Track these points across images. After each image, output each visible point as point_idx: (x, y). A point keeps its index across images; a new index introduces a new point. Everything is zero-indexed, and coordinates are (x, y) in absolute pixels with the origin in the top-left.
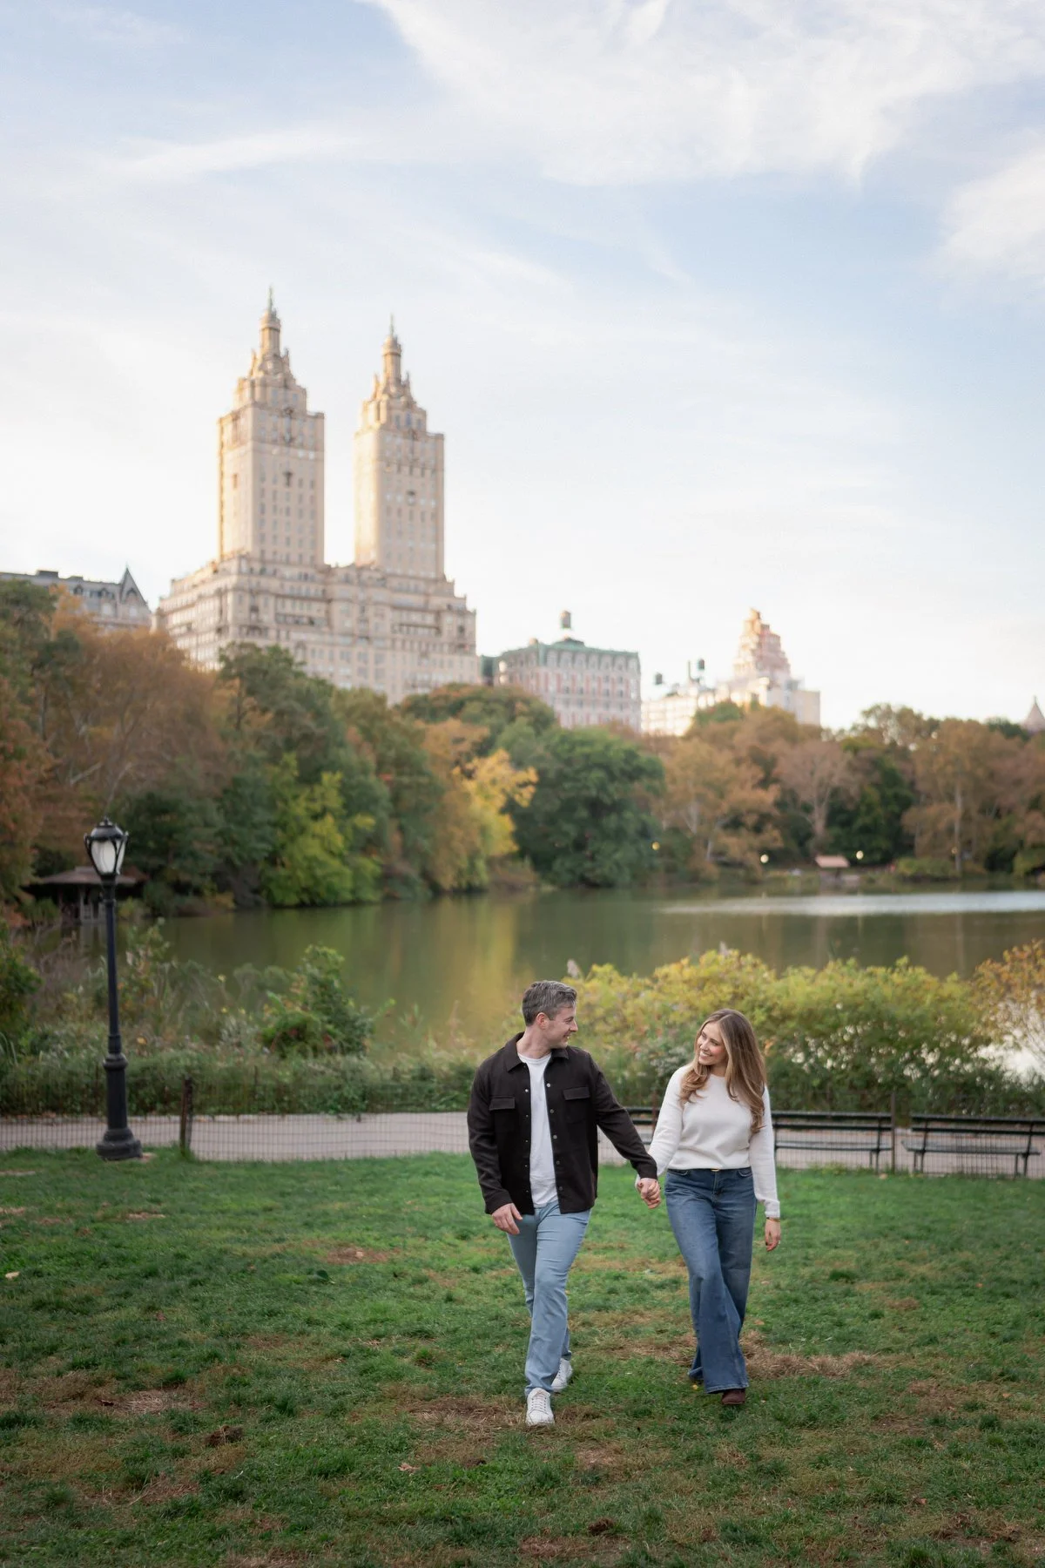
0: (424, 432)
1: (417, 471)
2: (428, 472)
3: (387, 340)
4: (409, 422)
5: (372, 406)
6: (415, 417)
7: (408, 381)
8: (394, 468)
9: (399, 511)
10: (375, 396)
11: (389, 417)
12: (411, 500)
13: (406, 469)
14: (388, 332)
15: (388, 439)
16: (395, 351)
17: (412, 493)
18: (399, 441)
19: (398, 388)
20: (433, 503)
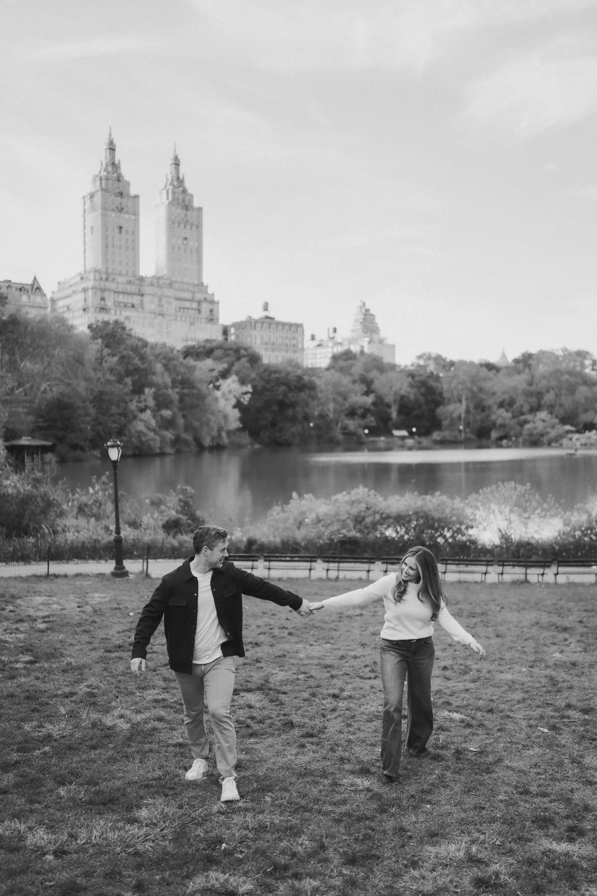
0: (192, 206)
1: (188, 227)
2: (194, 228)
3: (172, 157)
4: (184, 201)
5: (165, 191)
6: (187, 198)
7: (183, 178)
8: (176, 225)
9: (179, 248)
10: (166, 186)
11: (174, 199)
12: (185, 242)
13: (182, 226)
14: (172, 152)
15: (173, 209)
16: (177, 163)
17: (186, 239)
18: (179, 211)
19: (179, 181)
20: (197, 244)
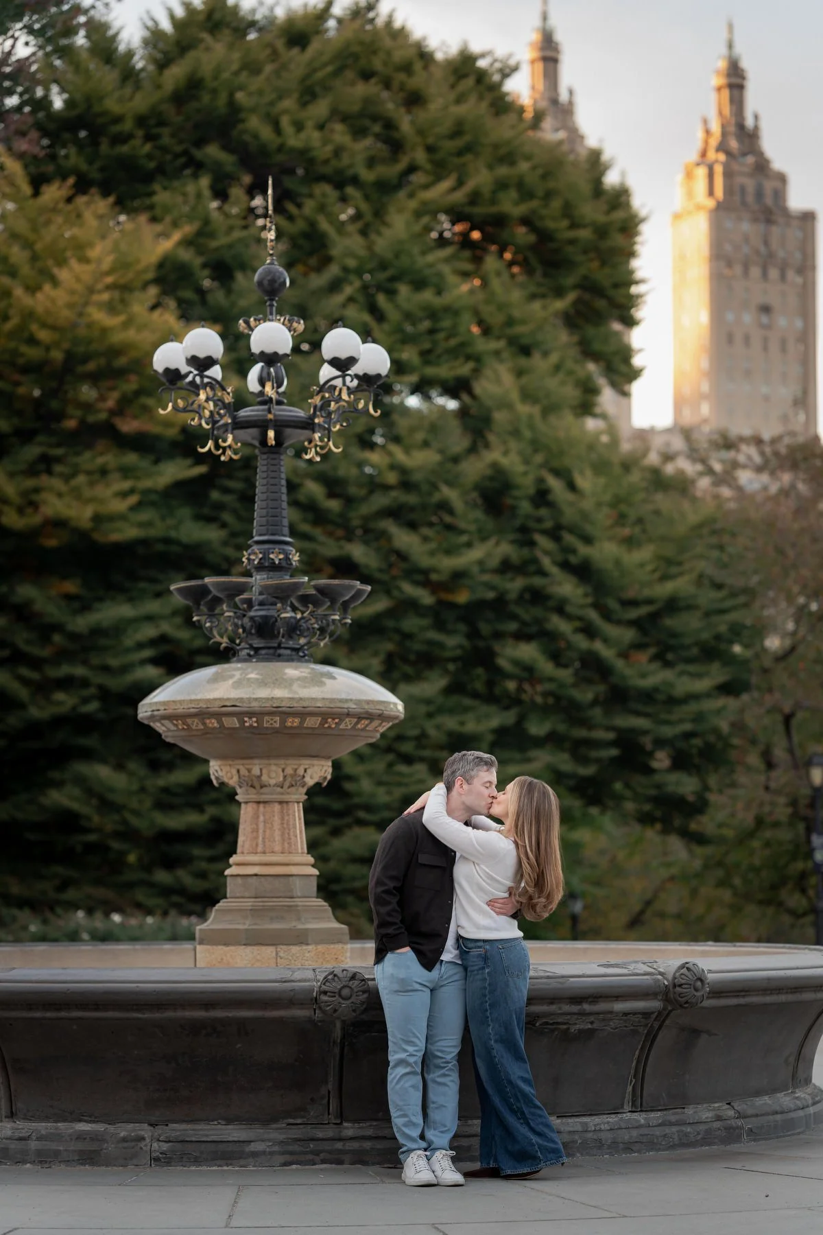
0: (785, 211)
1: (774, 273)
2: (791, 275)
3: (722, 64)
4: (759, 194)
5: (702, 172)
6: (769, 186)
7: (756, 128)
8: (738, 269)
9: (747, 340)
10: (704, 154)
11: (728, 190)
12: (764, 319)
13: (755, 271)
14: (723, 51)
15: (729, 224)
16: (735, 80)
17: (766, 309)
18: (746, 226)
19: (742, 140)
20: (799, 324)
